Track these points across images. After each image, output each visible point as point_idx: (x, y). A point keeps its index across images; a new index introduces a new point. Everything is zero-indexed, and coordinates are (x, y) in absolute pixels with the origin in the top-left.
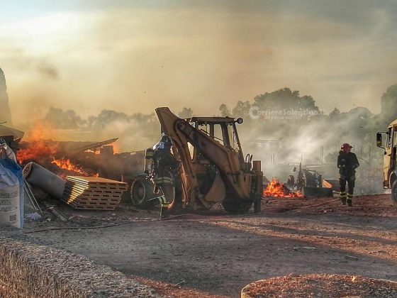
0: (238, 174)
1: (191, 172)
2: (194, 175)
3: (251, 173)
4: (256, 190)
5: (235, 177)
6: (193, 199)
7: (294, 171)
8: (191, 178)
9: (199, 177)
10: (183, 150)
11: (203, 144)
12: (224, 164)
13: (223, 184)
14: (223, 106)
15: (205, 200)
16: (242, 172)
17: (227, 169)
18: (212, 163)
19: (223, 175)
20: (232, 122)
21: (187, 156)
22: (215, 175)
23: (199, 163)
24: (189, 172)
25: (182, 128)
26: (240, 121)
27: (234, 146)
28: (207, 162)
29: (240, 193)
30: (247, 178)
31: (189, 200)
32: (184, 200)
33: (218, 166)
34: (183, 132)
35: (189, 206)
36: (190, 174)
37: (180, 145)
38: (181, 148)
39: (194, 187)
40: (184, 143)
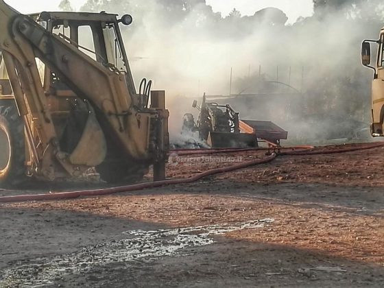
0: (126, 115)
1: (43, 111)
2: (49, 117)
3: (150, 112)
4: (157, 142)
5: (121, 119)
6: (47, 159)
7: (194, 106)
8: (44, 123)
9: (58, 120)
10: (27, 70)
11: (65, 62)
12: (102, 97)
13: (99, 134)
15: (69, 163)
16: (133, 111)
17: (108, 107)
18: (81, 94)
19: (102, 118)
20: (111, 21)
21: (34, 83)
22: (86, 116)
23: (55, 94)
24: (38, 111)
25: (25, 32)
26: (127, 20)
27: (118, 64)
28: (70, 93)
29: (130, 147)
30: (143, 121)
31: (40, 163)
32: (29, 163)
33: (91, 102)
34: (27, 39)
35: (40, 174)
36: (41, 115)
37: (22, 62)
38: (24, 67)
39: (48, 140)
40: (29, 59)
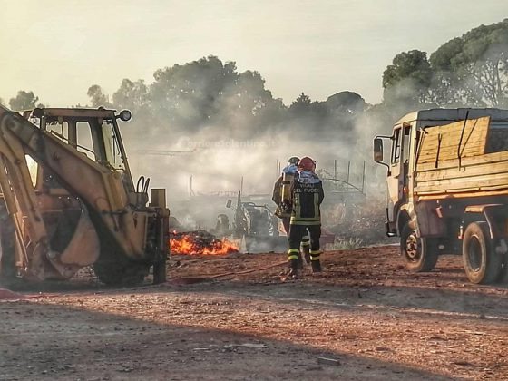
0: (122, 214)
1: (32, 210)
2: (39, 214)
3: (148, 210)
4: (156, 242)
5: (116, 217)
6: (37, 257)
7: (229, 206)
8: (33, 220)
9: (50, 220)
10: (16, 168)
11: (56, 159)
12: (96, 196)
13: (93, 232)
14: (94, 90)
15: (60, 262)
16: (129, 210)
17: (102, 205)
18: (74, 192)
19: (95, 216)
20: (111, 117)
21: (24, 181)
22: (78, 215)
23: (48, 193)
24: (29, 209)
25: (14, 129)
26: (126, 116)
27: (116, 162)
28: (63, 191)
29: (126, 247)
30: (140, 220)
31: (29, 262)
32: (19, 263)
33: (84, 200)
34: (16, 136)
35: (30, 274)
36: (31, 214)
37: (11, 159)
38: (13, 165)
39: (38, 239)
40: (19, 157)
